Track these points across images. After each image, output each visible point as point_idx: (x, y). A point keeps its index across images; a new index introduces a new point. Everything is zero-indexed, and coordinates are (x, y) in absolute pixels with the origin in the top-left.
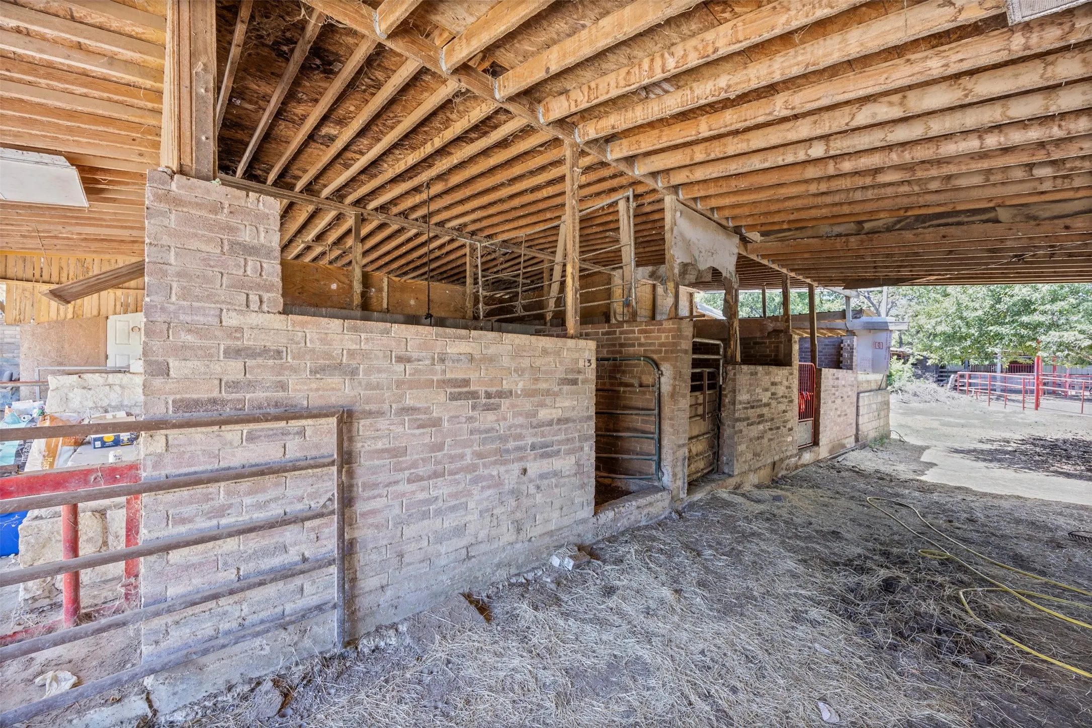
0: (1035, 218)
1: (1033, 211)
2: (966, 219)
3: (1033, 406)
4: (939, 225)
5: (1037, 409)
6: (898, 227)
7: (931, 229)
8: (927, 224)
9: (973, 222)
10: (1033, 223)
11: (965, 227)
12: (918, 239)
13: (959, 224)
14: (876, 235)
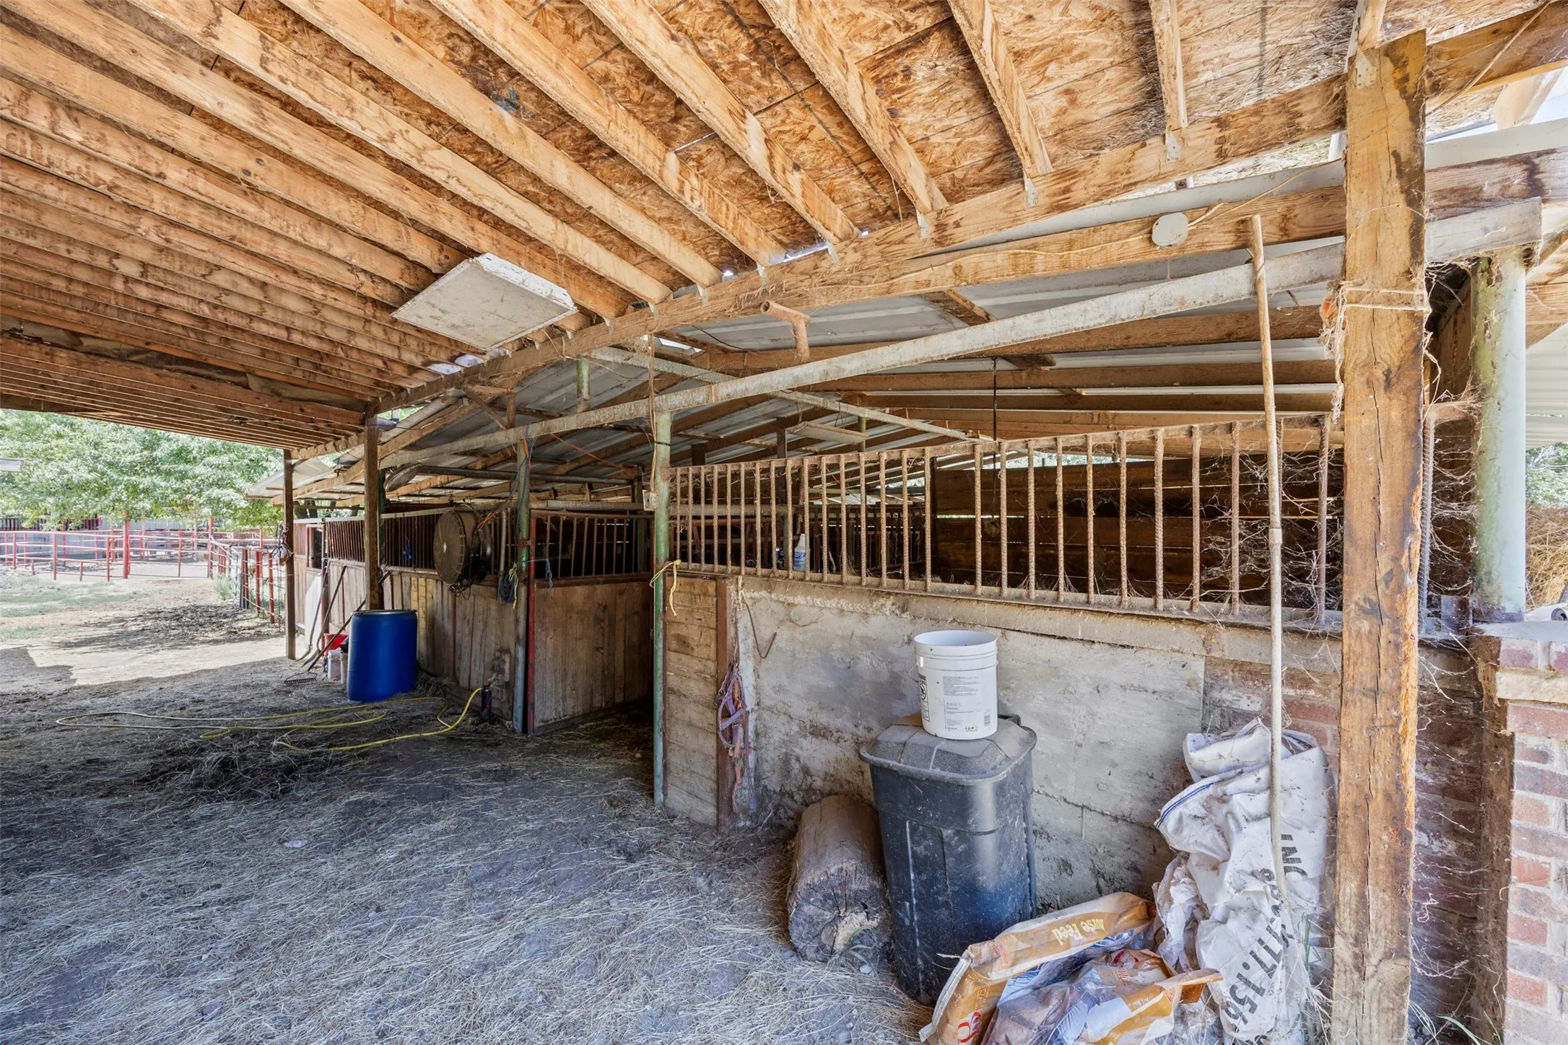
0: (279, 395)
1: (278, 387)
2: (218, 376)
3: (121, 573)
4: (188, 373)
5: (126, 577)
6: (135, 358)
7: (178, 374)
8: (173, 367)
9: (225, 381)
10: (277, 399)
11: (216, 384)
12: (162, 381)
13: (209, 378)
14: (103, 360)
